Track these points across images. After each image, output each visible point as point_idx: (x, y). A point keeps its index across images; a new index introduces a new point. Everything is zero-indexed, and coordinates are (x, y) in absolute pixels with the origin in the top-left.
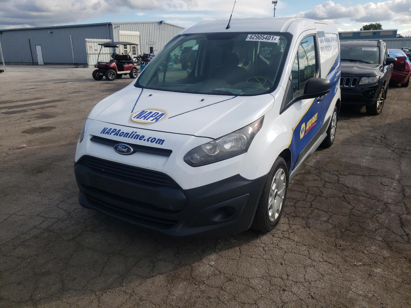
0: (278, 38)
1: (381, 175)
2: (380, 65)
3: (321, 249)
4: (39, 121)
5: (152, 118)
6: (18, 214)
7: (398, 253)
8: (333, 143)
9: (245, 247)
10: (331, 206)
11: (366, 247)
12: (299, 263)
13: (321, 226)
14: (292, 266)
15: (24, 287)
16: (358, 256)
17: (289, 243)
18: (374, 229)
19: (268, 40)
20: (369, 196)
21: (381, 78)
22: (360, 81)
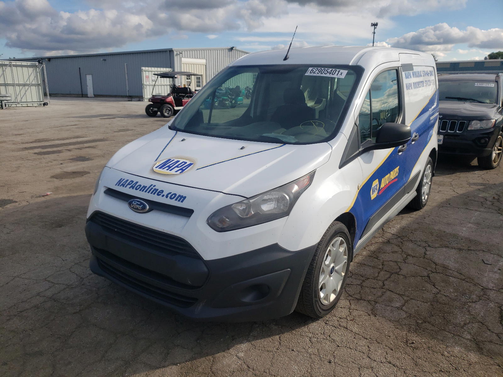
0: (345, 72)
1: (484, 250)
2: (498, 106)
3: (386, 346)
4: (73, 164)
5: (177, 169)
6: (23, 277)
7: (490, 358)
8: (427, 204)
9: (287, 336)
10: (409, 288)
11: (447, 346)
12: (353, 362)
13: (391, 315)
14: (343, 366)
15: (9, 369)
16: (435, 359)
17: (345, 334)
18: (462, 323)
19: (332, 74)
20: (463, 278)
21: (497, 122)
22: (469, 126)
